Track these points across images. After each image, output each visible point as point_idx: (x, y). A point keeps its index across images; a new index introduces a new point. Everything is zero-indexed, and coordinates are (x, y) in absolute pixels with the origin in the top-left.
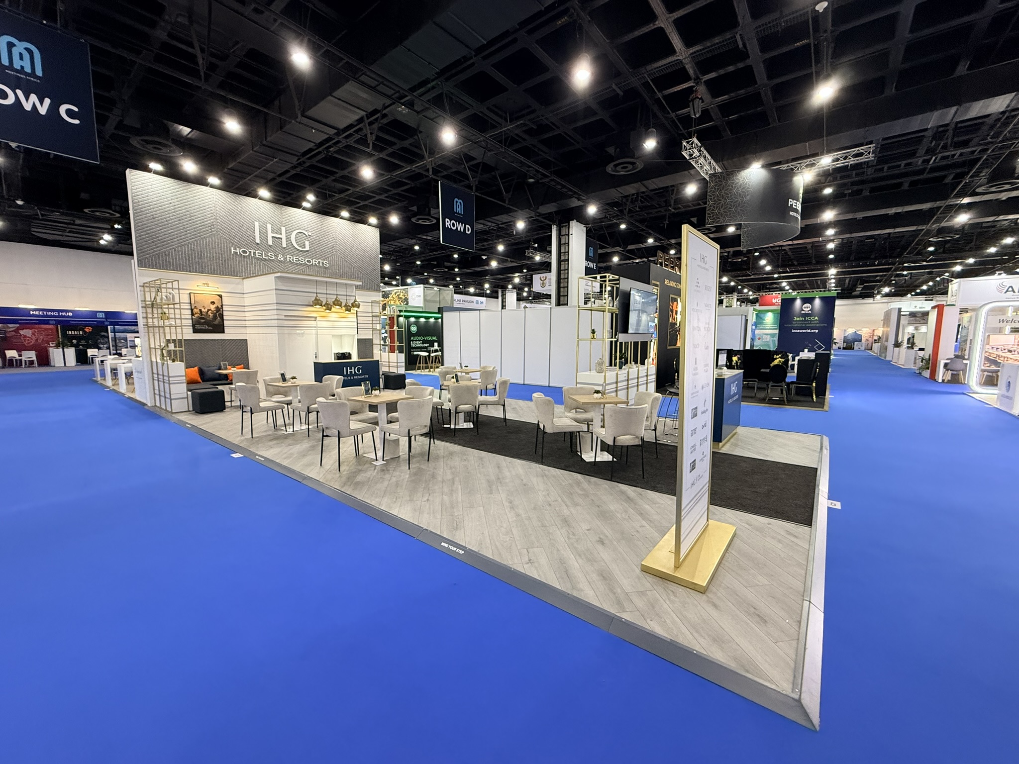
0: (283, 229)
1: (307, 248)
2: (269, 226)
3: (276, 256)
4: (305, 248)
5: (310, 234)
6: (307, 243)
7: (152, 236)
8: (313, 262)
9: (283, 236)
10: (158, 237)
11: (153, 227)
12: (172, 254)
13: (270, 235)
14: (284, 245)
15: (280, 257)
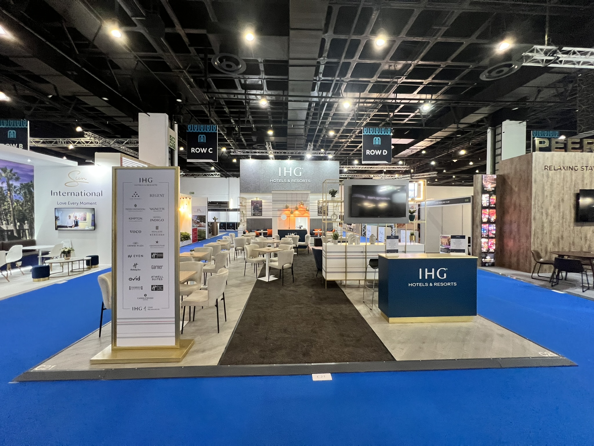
0: (291, 169)
1: (300, 175)
2: (285, 168)
3: (287, 181)
4: (299, 175)
5: (303, 169)
6: (301, 173)
7: (245, 181)
8: (303, 181)
9: (291, 172)
11: (246, 178)
13: (285, 172)
14: (291, 176)
15: (289, 181)
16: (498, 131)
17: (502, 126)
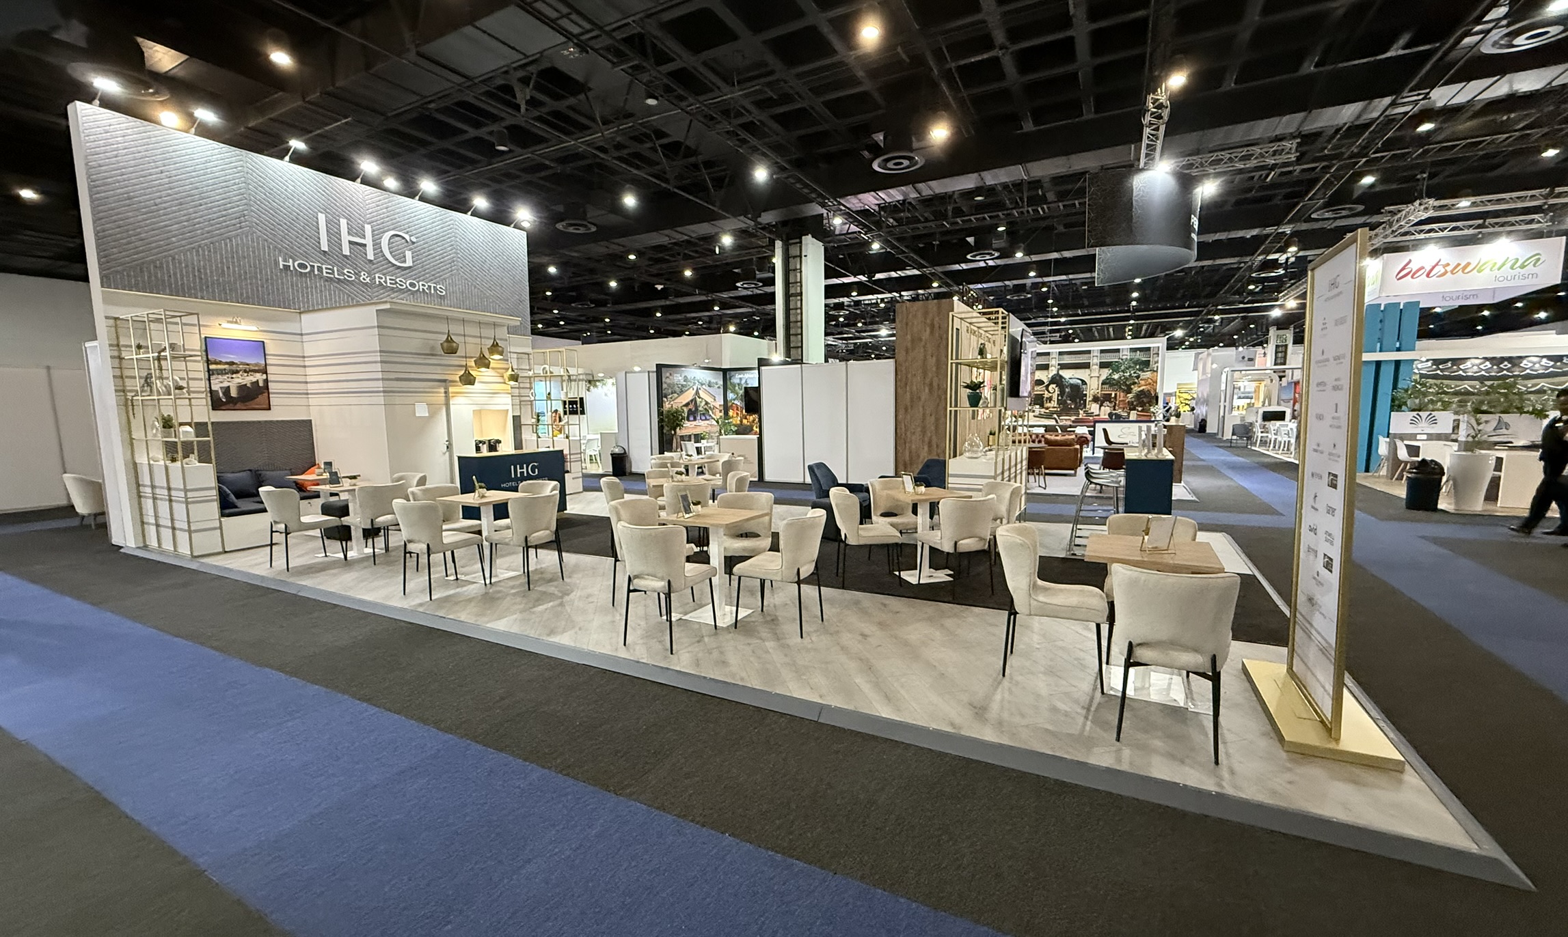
0: (368, 228)
1: (409, 263)
2: (343, 222)
3: (357, 275)
4: (405, 262)
5: (414, 240)
6: (409, 254)
7: (128, 231)
8: (420, 286)
9: (368, 241)
10: (140, 233)
11: (130, 214)
12: (168, 266)
13: (346, 238)
14: (371, 256)
15: (364, 277)
16: (794, 251)
17: (801, 242)
